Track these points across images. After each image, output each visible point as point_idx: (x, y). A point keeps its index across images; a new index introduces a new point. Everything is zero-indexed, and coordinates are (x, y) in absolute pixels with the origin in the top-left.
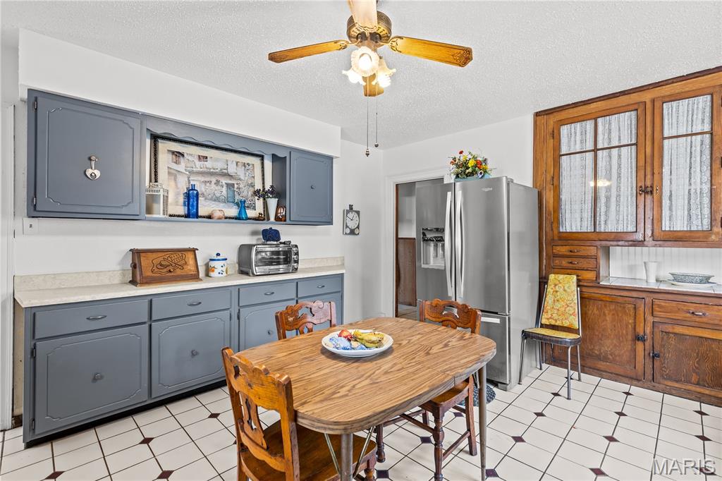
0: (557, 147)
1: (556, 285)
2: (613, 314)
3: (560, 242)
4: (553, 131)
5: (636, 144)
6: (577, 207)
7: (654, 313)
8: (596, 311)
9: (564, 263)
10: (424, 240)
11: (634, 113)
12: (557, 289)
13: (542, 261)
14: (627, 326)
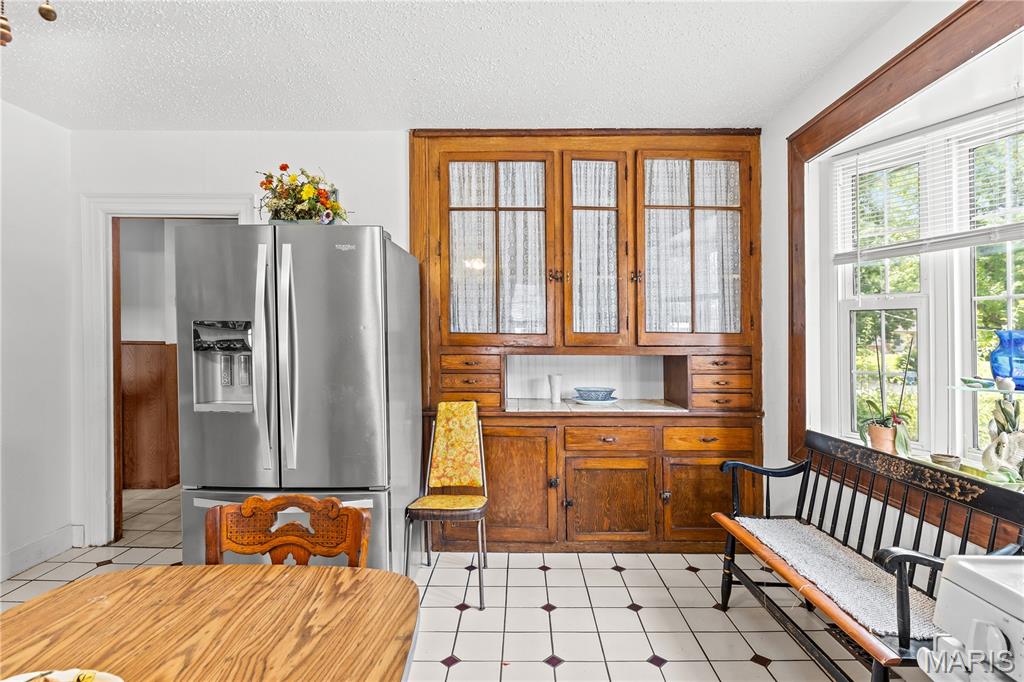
0: (445, 195)
1: (448, 420)
2: (522, 455)
3: (451, 350)
4: (439, 168)
5: (544, 210)
6: (473, 294)
7: (567, 445)
8: (501, 455)
9: (458, 382)
10: (196, 349)
11: (541, 165)
12: (451, 426)
13: (426, 379)
14: (538, 470)
